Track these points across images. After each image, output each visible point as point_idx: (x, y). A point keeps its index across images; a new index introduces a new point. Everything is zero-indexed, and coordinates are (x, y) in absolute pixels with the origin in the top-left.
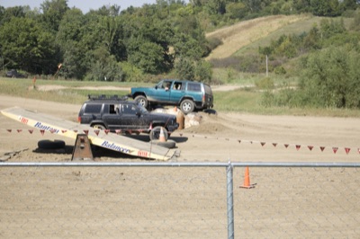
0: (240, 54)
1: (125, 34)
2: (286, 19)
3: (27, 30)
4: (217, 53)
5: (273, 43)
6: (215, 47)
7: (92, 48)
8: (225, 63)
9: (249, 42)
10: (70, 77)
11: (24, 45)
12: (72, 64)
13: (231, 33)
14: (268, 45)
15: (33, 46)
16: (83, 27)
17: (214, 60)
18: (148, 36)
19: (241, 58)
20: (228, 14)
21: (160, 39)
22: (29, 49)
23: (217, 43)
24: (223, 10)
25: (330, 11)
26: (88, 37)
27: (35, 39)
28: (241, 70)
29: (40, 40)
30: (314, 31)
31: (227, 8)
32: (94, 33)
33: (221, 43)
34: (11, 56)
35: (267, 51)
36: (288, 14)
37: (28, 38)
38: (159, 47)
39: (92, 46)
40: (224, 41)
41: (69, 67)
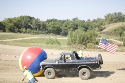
1: (78, 26)
5: (117, 28)
6: (104, 29)
7: (69, 29)
8: (104, 33)
10: (63, 35)
11: (52, 28)
15: (54, 28)
16: (68, 24)
18: (82, 26)
21: (85, 27)
24: (112, 21)
26: (68, 26)
29: (56, 27)
34: (49, 31)
37: (53, 26)
39: (69, 28)
40: (107, 28)
41: (63, 33)
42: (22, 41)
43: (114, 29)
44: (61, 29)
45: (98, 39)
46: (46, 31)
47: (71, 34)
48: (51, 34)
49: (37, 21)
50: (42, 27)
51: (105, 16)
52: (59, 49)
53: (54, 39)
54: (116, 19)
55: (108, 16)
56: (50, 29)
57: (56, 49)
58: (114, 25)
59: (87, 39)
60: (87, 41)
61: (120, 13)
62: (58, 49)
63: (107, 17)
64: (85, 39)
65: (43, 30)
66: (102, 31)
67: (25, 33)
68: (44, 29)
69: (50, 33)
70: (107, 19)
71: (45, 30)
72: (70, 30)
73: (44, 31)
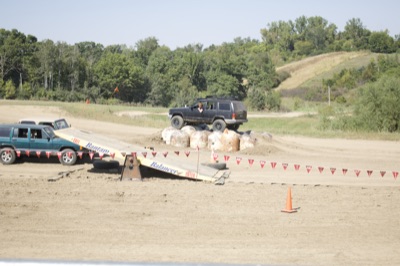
0: (306, 85)
1: (205, 68)
2: (347, 55)
3: (120, 64)
4: (286, 85)
5: (335, 76)
6: (285, 79)
7: (177, 80)
8: (293, 93)
9: (313, 75)
10: (157, 104)
11: (118, 76)
12: (158, 93)
13: (298, 68)
14: (331, 77)
15: (125, 77)
16: (169, 62)
17: (283, 91)
18: (225, 69)
19: (307, 89)
20: (296, 51)
21: (235, 72)
22: (121, 81)
23: (286, 76)
24: (292, 48)
25: (386, 48)
26: (173, 71)
27: (127, 72)
28: (306, 99)
29: (132, 73)
31: (295, 45)
32: (178, 67)
33: (289, 76)
34: (107, 86)
35: (330, 83)
36: (348, 51)
37: (121, 71)
38: (235, 79)
39: (176, 78)
40: (292, 74)
41: (156, 96)
44: (147, 81)
46: (95, 90)
48: (110, 100)
51: (265, 33)
54: (307, 43)
55: (274, 29)
56: (108, 80)
58: (312, 62)
61: (320, 20)
63: (273, 34)
65: (82, 86)
66: (280, 87)
67: (12, 97)
68: (86, 84)
69: (107, 97)
71: (90, 86)
72: (179, 84)
73: (85, 88)
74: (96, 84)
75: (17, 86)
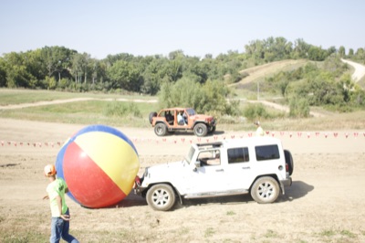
0: (254, 82)
3: (124, 68)
4: (244, 81)
5: (275, 75)
6: (245, 77)
7: (162, 78)
8: (245, 87)
9: (264, 74)
10: (148, 93)
11: (121, 75)
12: (148, 86)
13: (257, 70)
14: (272, 76)
15: (126, 76)
16: (159, 66)
18: (193, 71)
19: (254, 84)
20: (265, 59)
21: (199, 72)
22: (124, 78)
23: (246, 75)
24: (263, 57)
25: (318, 57)
27: (128, 72)
29: (130, 73)
30: (300, 69)
31: (265, 55)
32: (164, 69)
33: (248, 75)
35: (271, 80)
36: (295, 59)
37: (123, 72)
39: (162, 76)
40: (251, 74)
41: (147, 88)
42: (47, 109)
43: (268, 77)
44: (142, 77)
45: (231, 102)
46: (107, 84)
47: (167, 90)
48: (118, 90)
49: (83, 58)
50: (95, 75)
51: (247, 47)
52: (138, 126)
53: (124, 102)
54: (272, 54)
55: (254, 45)
56: (115, 78)
57: (129, 126)
58: (267, 67)
59: (205, 102)
60: (205, 107)
61: (282, 40)
62: (135, 126)
63: (251, 49)
64: (202, 102)
65: (99, 81)
66: (240, 82)
67: (54, 88)
68: (101, 79)
69: (116, 88)
70: (251, 53)
71: (104, 81)
72: (164, 80)
73: (101, 83)
74: (109, 80)
75: (57, 80)
